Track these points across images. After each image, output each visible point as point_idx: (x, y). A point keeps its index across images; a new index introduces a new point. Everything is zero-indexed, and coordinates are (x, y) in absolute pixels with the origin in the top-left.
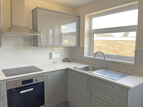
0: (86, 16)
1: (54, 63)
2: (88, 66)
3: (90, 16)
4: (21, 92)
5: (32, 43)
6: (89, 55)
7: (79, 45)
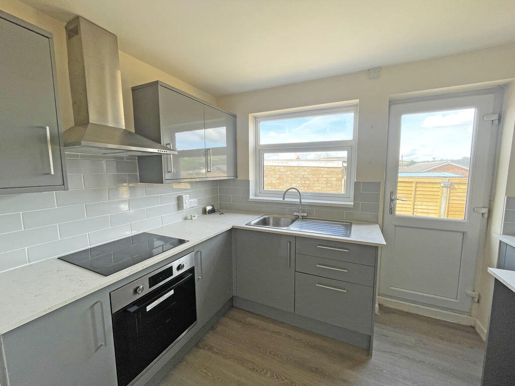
0: (250, 115)
1: (186, 219)
2: (266, 217)
3: (255, 118)
4: (149, 308)
5: (137, 175)
6: (256, 196)
7: (236, 176)
